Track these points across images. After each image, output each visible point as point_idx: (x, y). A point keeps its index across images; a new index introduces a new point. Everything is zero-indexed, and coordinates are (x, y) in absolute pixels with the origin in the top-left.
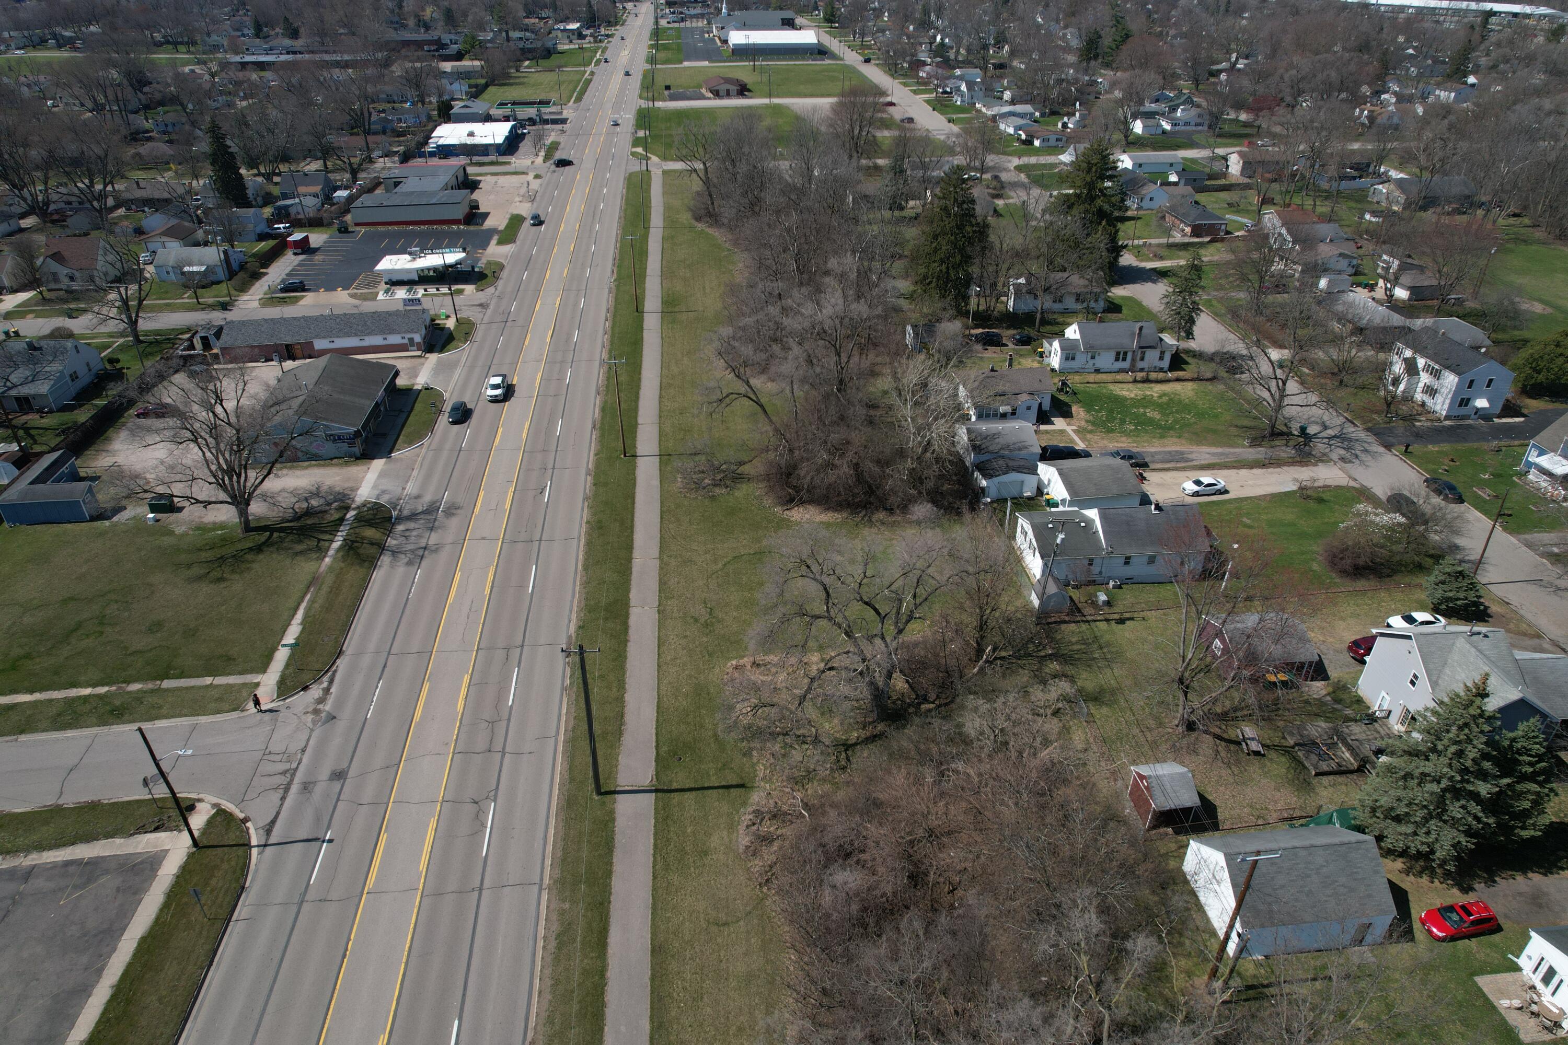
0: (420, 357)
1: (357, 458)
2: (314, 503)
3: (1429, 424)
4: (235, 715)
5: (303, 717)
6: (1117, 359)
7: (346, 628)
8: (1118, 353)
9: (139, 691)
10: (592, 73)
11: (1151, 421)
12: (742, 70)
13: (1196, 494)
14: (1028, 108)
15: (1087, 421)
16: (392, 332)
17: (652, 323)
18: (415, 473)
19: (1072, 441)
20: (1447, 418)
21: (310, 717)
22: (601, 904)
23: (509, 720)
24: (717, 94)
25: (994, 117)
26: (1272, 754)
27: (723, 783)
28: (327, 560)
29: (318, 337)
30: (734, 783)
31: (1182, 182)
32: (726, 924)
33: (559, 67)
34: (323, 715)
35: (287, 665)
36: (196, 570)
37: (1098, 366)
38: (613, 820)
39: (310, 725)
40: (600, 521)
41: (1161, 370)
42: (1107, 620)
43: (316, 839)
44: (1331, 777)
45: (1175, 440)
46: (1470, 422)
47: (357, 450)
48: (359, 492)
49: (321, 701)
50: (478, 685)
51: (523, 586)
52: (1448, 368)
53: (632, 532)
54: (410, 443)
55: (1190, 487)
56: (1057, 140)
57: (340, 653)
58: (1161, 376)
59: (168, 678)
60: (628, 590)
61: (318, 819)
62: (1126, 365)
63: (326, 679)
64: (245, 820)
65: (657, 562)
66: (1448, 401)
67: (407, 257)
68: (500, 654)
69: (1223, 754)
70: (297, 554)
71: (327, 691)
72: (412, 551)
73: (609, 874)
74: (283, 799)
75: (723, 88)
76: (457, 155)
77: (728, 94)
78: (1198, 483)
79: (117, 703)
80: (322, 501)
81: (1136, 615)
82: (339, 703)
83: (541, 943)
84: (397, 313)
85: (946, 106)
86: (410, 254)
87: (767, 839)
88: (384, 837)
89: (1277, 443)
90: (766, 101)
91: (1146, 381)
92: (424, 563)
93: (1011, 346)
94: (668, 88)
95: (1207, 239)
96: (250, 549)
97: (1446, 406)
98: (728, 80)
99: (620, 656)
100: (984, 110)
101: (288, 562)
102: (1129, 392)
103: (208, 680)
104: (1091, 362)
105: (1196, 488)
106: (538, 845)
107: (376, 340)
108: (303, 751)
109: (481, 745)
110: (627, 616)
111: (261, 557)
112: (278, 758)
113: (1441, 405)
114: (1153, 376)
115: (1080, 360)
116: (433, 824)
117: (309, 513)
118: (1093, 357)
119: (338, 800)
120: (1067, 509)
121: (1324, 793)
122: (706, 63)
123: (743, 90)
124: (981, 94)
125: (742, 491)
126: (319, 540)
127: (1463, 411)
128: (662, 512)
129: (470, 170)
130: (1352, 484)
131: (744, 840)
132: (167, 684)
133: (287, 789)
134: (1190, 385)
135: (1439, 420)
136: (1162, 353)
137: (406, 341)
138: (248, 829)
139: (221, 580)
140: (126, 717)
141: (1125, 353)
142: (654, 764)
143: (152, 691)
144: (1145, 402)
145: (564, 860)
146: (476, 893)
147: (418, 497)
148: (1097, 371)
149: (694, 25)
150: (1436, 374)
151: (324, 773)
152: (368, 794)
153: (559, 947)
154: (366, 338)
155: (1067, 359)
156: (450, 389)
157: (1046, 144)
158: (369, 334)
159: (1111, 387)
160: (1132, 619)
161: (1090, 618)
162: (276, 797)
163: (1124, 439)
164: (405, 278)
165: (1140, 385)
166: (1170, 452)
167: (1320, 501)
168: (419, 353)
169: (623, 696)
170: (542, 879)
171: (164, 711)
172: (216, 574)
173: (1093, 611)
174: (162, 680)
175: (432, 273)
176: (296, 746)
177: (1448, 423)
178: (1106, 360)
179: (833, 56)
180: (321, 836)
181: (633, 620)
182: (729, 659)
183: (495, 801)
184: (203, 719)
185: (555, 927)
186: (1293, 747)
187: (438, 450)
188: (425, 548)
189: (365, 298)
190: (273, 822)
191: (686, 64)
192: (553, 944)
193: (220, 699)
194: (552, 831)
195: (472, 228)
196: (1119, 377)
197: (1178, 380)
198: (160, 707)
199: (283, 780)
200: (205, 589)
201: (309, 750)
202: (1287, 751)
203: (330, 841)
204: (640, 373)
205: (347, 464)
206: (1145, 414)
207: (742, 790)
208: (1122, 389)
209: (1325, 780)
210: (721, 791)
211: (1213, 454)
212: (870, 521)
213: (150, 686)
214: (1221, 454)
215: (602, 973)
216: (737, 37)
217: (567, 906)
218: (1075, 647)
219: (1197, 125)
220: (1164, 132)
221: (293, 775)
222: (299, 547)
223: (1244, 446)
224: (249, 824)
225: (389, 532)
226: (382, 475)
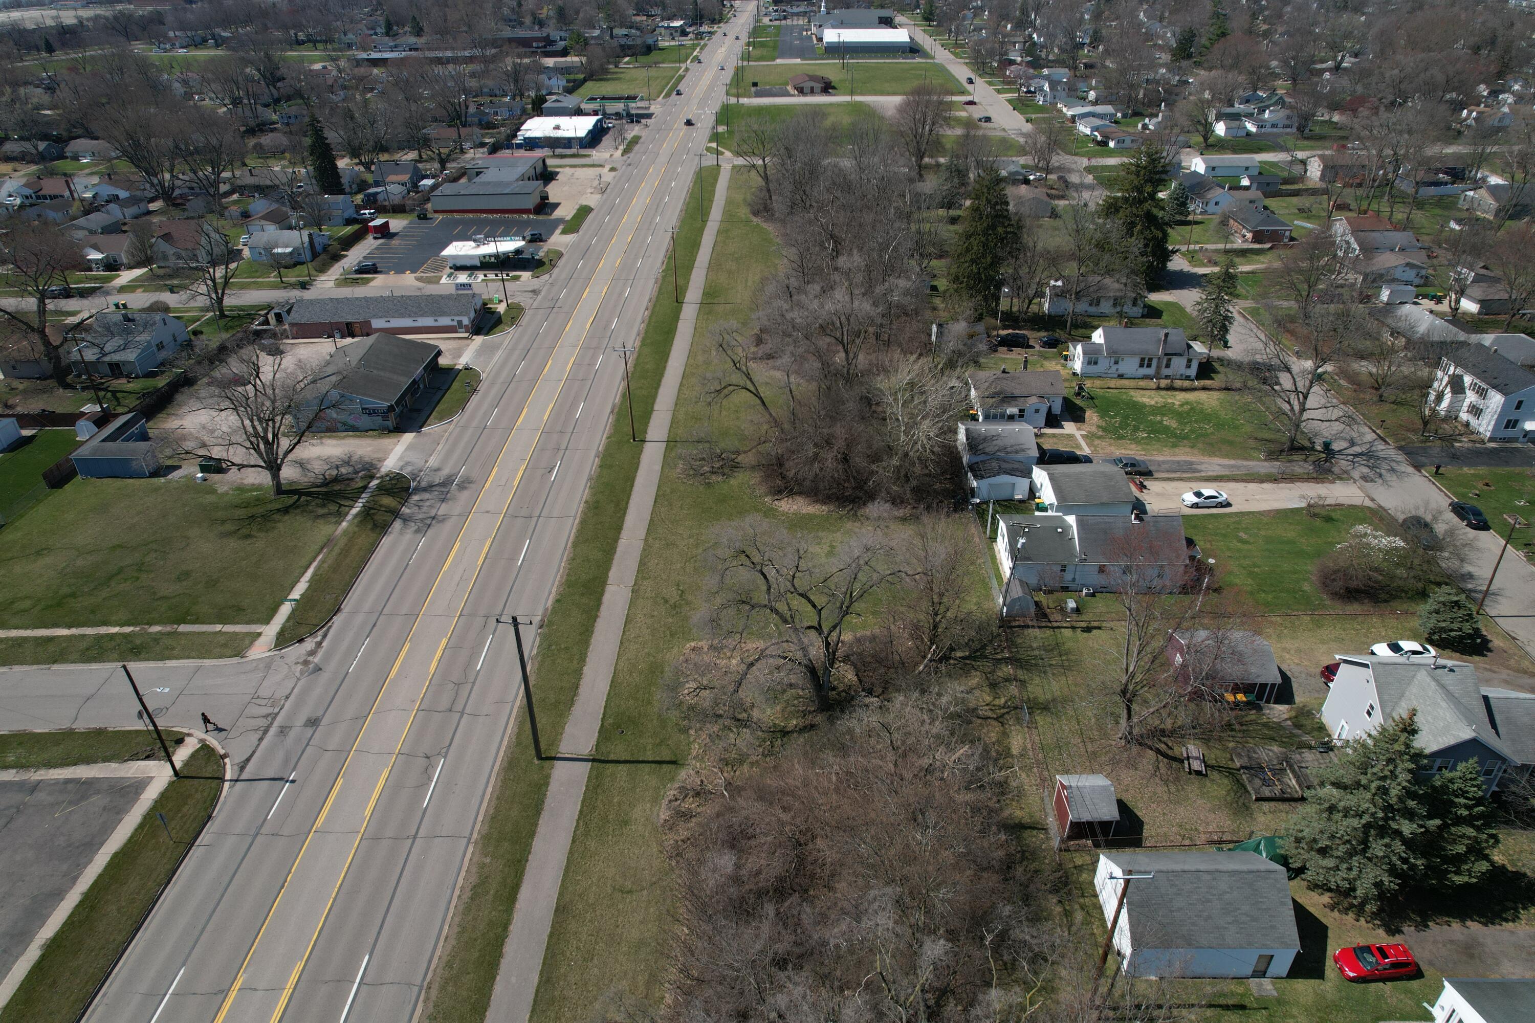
0: (467, 338)
1: (390, 431)
2: (343, 470)
3: (1470, 445)
4: (235, 660)
5: (293, 667)
6: (1141, 365)
7: (347, 589)
8: (1143, 360)
9: (160, 633)
10: (687, 70)
11: (1167, 429)
12: (830, 68)
13: (1195, 506)
14: (1108, 109)
16: (443, 314)
17: (689, 313)
18: (440, 447)
19: (1079, 447)
21: (300, 667)
22: (520, 861)
23: (474, 683)
24: (801, 91)
25: (1074, 117)
26: (1215, 775)
27: (658, 759)
28: (344, 524)
29: (375, 316)
30: (668, 759)
31: (1255, 186)
32: (630, 892)
33: (656, 63)
34: (311, 666)
35: (289, 619)
36: (229, 527)
37: (1121, 371)
38: (547, 784)
39: (298, 674)
40: (597, 502)
41: (1188, 378)
42: (1073, 628)
43: (281, 779)
44: (1272, 804)
45: (1187, 450)
46: (1519, 445)
47: (390, 424)
48: (386, 463)
49: (312, 653)
50: (453, 648)
51: (513, 558)
52: (1494, 387)
53: (625, 514)
54: (441, 419)
55: (1190, 498)
56: (1133, 141)
57: (339, 610)
58: (1187, 384)
59: (185, 623)
60: (608, 569)
61: (286, 761)
62: (1151, 371)
63: (320, 633)
64: (223, 757)
65: (642, 544)
66: (1493, 423)
67: (472, 244)
68: (479, 621)
69: (1163, 770)
70: (318, 517)
71: (319, 644)
72: (422, 520)
73: (532, 834)
74: (261, 739)
75: (807, 85)
76: (542, 147)
77: (812, 92)
78: (1198, 494)
79: (138, 642)
80: (351, 469)
81: (1104, 624)
82: (328, 657)
83: (457, 892)
84: (448, 297)
85: (1027, 106)
86: (475, 241)
87: (686, 816)
88: (340, 782)
89: (1295, 457)
90: (848, 98)
91: (1170, 388)
92: (430, 532)
93: (1038, 348)
94: (755, 84)
95: (1268, 246)
96: (279, 510)
97: (1490, 428)
98: (813, 78)
99: (587, 630)
100: (1065, 110)
101: (309, 524)
102: (1149, 399)
103: (218, 627)
104: (1114, 367)
105: (1195, 500)
106: (475, 801)
107: (428, 322)
108: (287, 697)
109: (445, 702)
110: (602, 594)
111: (286, 517)
112: (263, 702)
113: (1485, 426)
114: (1178, 383)
115: (1103, 365)
116: (385, 774)
117: (336, 480)
118: (1116, 363)
119: (308, 744)
120: (1054, 514)
121: (1261, 818)
122: (798, 61)
123: (827, 88)
124: (1064, 94)
125: (739, 479)
126: (341, 505)
127: (1510, 433)
128: (657, 495)
129: (549, 162)
130: (1368, 503)
131: (664, 815)
132: (183, 628)
133: (266, 732)
134: (1215, 395)
135: (1483, 442)
136: (1190, 361)
137: (455, 323)
138: (225, 764)
139: (248, 536)
140: (142, 656)
141: (1150, 360)
142: (597, 734)
143: (169, 634)
144: (1164, 410)
145: (493, 818)
146: (410, 841)
147: (438, 470)
148: (1121, 376)
149: (795, 23)
150: (1482, 393)
151: (301, 720)
152: (333, 743)
153: (472, 899)
154: (419, 319)
155: (1089, 363)
156: (488, 370)
157: (1121, 145)
158: (422, 316)
159: (1132, 393)
160: (1099, 628)
161: (1055, 624)
162: (255, 737)
163: (1133, 446)
164: (468, 263)
165: (1163, 393)
166: (1178, 462)
167: (1328, 519)
168: (466, 335)
169: (581, 669)
170: (471, 834)
171: (175, 652)
172: (245, 531)
173: (1059, 617)
174: (179, 624)
175: (493, 260)
176: (281, 693)
177: (1493, 445)
178: (1130, 366)
179: (925, 55)
180: (286, 777)
181: (607, 598)
182: (689, 640)
183: (445, 757)
184: (207, 662)
185: (473, 879)
186: (1239, 770)
187: (465, 427)
188: (434, 518)
189: (429, 281)
190: (248, 760)
191: (779, 61)
193: (225, 645)
194: (490, 790)
195: (541, 217)
196: (1142, 383)
197: (1204, 389)
198: (173, 649)
199: (263, 723)
200: (233, 544)
201: (292, 697)
202: (1231, 773)
203: (293, 781)
204: (666, 361)
205: (380, 436)
206: (1161, 422)
207: (673, 766)
208: (1143, 396)
209: (1266, 806)
210: (653, 765)
211: (1223, 466)
212: (855, 515)
213: (168, 629)
214: (1233, 466)
215: (506, 927)
216: (831, 35)
217: (488, 860)
218: (1037, 653)
219: (1285, 126)
220: (1249, 134)
221: (274, 719)
222: (321, 511)
223: (1259, 460)
224: (227, 760)
225: (404, 501)
226: (410, 448)
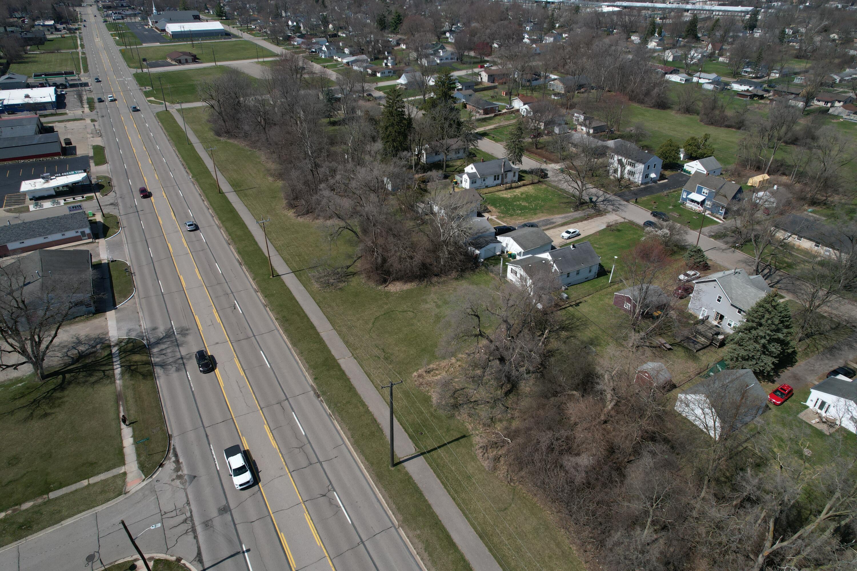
0: (92, 242)
1: (94, 314)
2: (82, 348)
4: (121, 498)
5: (173, 483)
6: (495, 180)
7: (162, 420)
8: (495, 176)
10: (83, 53)
13: (569, 238)
15: (499, 212)
18: (141, 314)
20: (642, 184)
21: (178, 482)
23: (309, 443)
24: (180, 62)
25: (348, 63)
26: (675, 348)
27: (454, 438)
28: (118, 382)
30: (459, 436)
32: (505, 509)
33: (58, 50)
34: (186, 477)
35: (139, 455)
36: (24, 414)
37: (487, 184)
38: (410, 478)
39: (181, 486)
40: (284, 317)
41: (515, 182)
42: (571, 306)
43: (238, 553)
44: (702, 351)
46: (650, 185)
47: (92, 309)
48: (110, 334)
49: (178, 468)
50: (276, 429)
51: (263, 365)
52: (637, 161)
53: (308, 318)
54: (126, 297)
55: (566, 235)
56: (389, 72)
57: (170, 437)
58: (516, 184)
59: (52, 491)
60: (329, 352)
61: (230, 541)
62: (499, 182)
63: (171, 455)
64: (179, 560)
65: (334, 332)
66: (641, 177)
67: (41, 180)
68: (277, 407)
69: (657, 353)
70: (94, 383)
71: (177, 462)
72: (175, 362)
74: (196, 537)
75: (183, 58)
76: (22, 111)
77: (187, 62)
78: (568, 232)
80: (87, 347)
82: (192, 467)
83: (418, 558)
84: (65, 217)
88: (282, 536)
89: (584, 207)
90: (213, 64)
92: (188, 367)
94: (144, 60)
96: (54, 390)
97: (640, 179)
98: (185, 54)
99: (351, 388)
100: (340, 60)
101: (90, 390)
103: (85, 483)
104: (484, 183)
105: (568, 235)
106: (377, 505)
108: (188, 503)
109: (304, 462)
110: (339, 365)
111: (66, 392)
112: (174, 514)
113: (638, 179)
116: (307, 518)
117: (81, 356)
118: (484, 180)
119: (235, 525)
120: (522, 257)
121: (703, 359)
122: (158, 44)
123: (195, 59)
124: (335, 51)
125: (354, 281)
126: (104, 371)
127: (647, 180)
128: (317, 304)
129: (43, 120)
130: (624, 220)
132: (52, 495)
133: (194, 530)
134: (530, 187)
135: (638, 186)
136: (515, 173)
137: (79, 234)
138: (184, 564)
139: (46, 415)
140: (35, 527)
141: (498, 176)
142: (410, 440)
143: (45, 503)
144: (516, 198)
145: (399, 509)
146: (362, 545)
147: (155, 329)
149: (133, 21)
150: (633, 165)
151: (213, 513)
152: (253, 515)
156: (128, 258)
157: (383, 75)
158: (50, 233)
159: (497, 193)
160: (581, 302)
162: (190, 538)
164: (46, 194)
168: (91, 240)
170: (393, 524)
171: (64, 513)
172: (38, 412)
174: (48, 493)
175: (65, 189)
176: (181, 502)
177: (642, 186)
178: (490, 181)
180: (239, 550)
181: (343, 366)
183: (335, 490)
184: (99, 509)
186: (680, 342)
187: (147, 297)
188: (182, 358)
189: (20, 211)
190: (199, 554)
192: (426, 555)
193: (103, 492)
194: (380, 496)
195: (70, 157)
197: (524, 185)
198: (60, 512)
199: (187, 526)
200: (36, 425)
201: (192, 502)
203: (248, 551)
205: (88, 319)
208: (503, 194)
209: (700, 353)
210: (456, 442)
211: (562, 218)
212: (431, 283)
213: (40, 500)
214: (565, 217)
218: (567, 322)
221: (192, 520)
222: (93, 379)
223: (572, 212)
224: (183, 562)
225: (150, 355)
226: (118, 321)
